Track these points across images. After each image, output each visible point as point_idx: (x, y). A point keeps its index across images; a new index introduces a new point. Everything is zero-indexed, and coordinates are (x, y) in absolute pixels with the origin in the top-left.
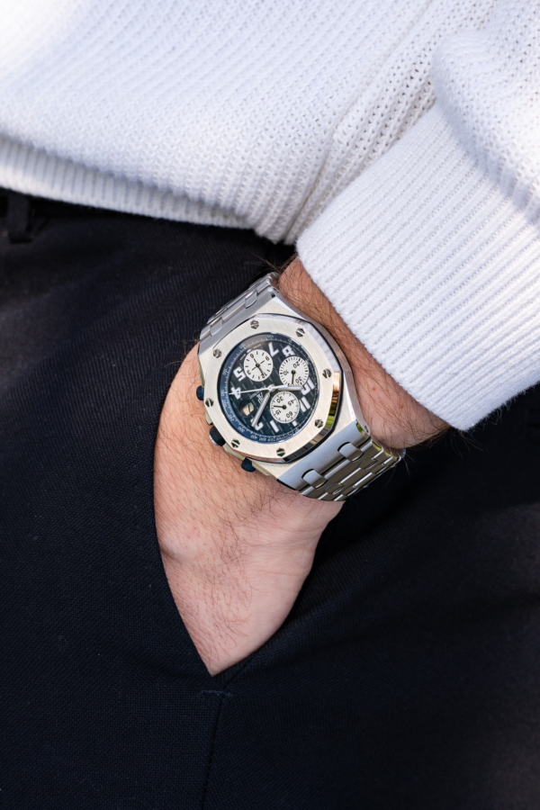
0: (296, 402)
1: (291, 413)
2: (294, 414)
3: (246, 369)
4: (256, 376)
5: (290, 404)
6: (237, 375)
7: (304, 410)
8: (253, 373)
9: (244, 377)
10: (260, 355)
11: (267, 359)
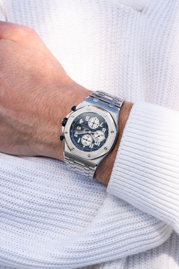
0: (91, 143)
1: (86, 143)
2: (87, 144)
3: (90, 120)
4: (90, 125)
5: (89, 141)
6: (86, 118)
7: (90, 147)
8: (90, 123)
9: (87, 121)
10: (97, 121)
11: (98, 125)
